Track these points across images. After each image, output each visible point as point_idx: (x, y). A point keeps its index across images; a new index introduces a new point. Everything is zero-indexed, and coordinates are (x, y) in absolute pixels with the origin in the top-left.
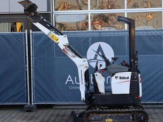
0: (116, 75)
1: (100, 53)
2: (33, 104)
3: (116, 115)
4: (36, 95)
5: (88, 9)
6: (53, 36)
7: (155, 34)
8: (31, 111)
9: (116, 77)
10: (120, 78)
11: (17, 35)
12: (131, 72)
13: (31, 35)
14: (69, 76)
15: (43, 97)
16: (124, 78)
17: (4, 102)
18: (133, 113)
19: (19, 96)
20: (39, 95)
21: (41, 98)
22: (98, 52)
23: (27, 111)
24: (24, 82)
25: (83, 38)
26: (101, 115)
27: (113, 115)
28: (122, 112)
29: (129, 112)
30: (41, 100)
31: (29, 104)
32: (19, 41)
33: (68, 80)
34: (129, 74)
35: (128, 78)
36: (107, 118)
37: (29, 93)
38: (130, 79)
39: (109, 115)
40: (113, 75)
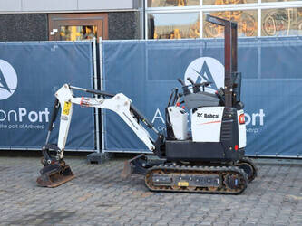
0: (200, 111)
1: (205, 75)
2: (104, 151)
3: (194, 175)
4: (108, 139)
5: (198, 4)
7: (295, 45)
8: (96, 163)
9: (199, 115)
10: (206, 116)
11: (81, 46)
12: (223, 108)
13: (100, 46)
14: (158, 111)
15: (119, 142)
16: (211, 116)
18: (222, 174)
19: (83, 139)
20: (112, 139)
21: (116, 142)
22: (202, 73)
23: (92, 163)
24: (91, 119)
25: (178, 50)
26: (171, 174)
27: (189, 175)
28: (205, 172)
29: (215, 172)
31: (98, 151)
32: (84, 55)
33: (155, 117)
34: (219, 110)
35: (218, 116)
36: (179, 180)
37: (98, 134)
38: (221, 119)
39: (183, 175)
40: (194, 110)
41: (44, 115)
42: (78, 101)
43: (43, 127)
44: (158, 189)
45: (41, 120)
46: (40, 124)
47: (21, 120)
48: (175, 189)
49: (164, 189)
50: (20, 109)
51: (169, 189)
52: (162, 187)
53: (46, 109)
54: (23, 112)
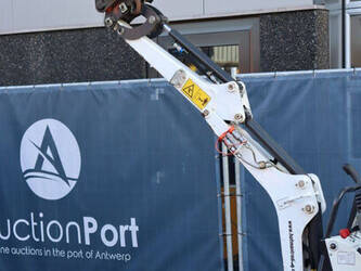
6: (191, 88)
41: (128, 234)
43: (127, 258)
45: (123, 244)
46: (123, 251)
47: (88, 242)
50: (87, 220)
53: (133, 220)
54: (90, 225)
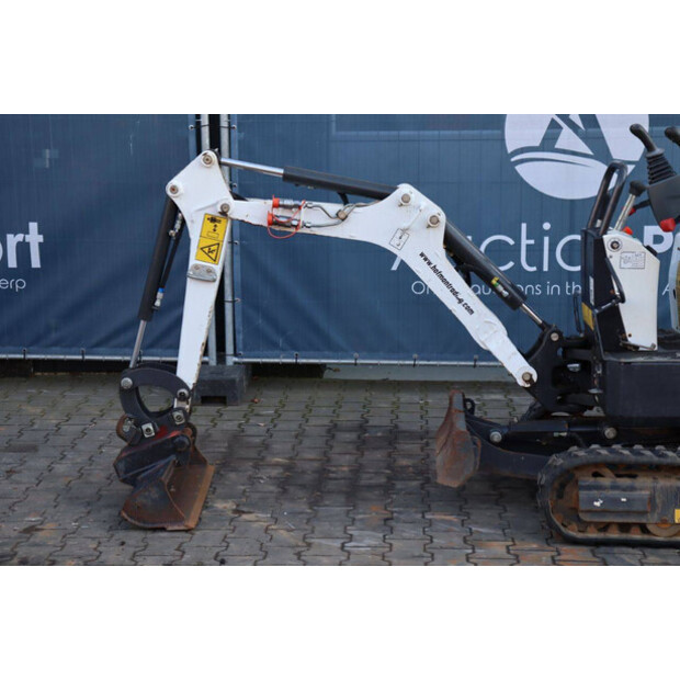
2: (231, 360)
4: (247, 320)
15: (281, 332)
17: (92, 348)
20: (260, 321)
30: (273, 345)
31: (212, 359)
42: (255, 211)
44: (593, 534)
45: (12, 264)
48: (661, 535)
49: (614, 534)
51: (637, 536)
52: (605, 527)
53: (33, 226)
